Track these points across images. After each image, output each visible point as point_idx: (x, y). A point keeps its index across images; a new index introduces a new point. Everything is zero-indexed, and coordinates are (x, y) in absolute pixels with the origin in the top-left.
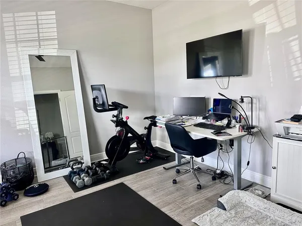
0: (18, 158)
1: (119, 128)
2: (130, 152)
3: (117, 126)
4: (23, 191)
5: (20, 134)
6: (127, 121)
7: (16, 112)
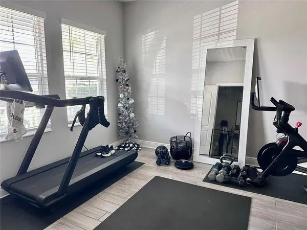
0: (186, 136)
1: (282, 135)
2: (295, 172)
3: (279, 132)
4: (175, 161)
5: (192, 117)
6: (297, 128)
7: (192, 99)
